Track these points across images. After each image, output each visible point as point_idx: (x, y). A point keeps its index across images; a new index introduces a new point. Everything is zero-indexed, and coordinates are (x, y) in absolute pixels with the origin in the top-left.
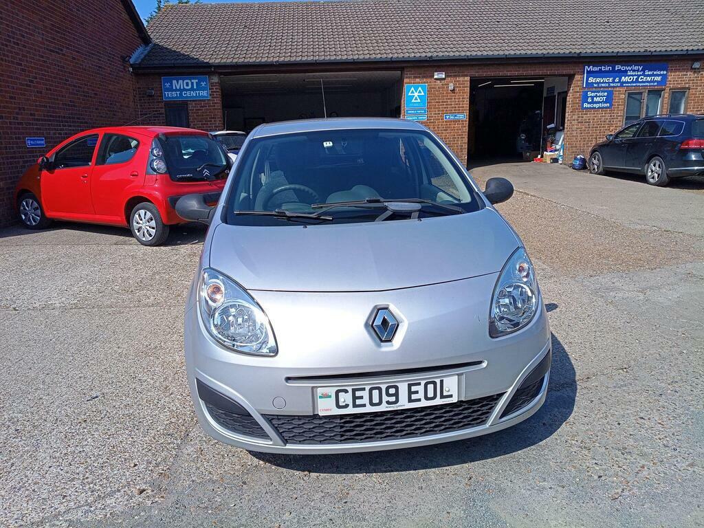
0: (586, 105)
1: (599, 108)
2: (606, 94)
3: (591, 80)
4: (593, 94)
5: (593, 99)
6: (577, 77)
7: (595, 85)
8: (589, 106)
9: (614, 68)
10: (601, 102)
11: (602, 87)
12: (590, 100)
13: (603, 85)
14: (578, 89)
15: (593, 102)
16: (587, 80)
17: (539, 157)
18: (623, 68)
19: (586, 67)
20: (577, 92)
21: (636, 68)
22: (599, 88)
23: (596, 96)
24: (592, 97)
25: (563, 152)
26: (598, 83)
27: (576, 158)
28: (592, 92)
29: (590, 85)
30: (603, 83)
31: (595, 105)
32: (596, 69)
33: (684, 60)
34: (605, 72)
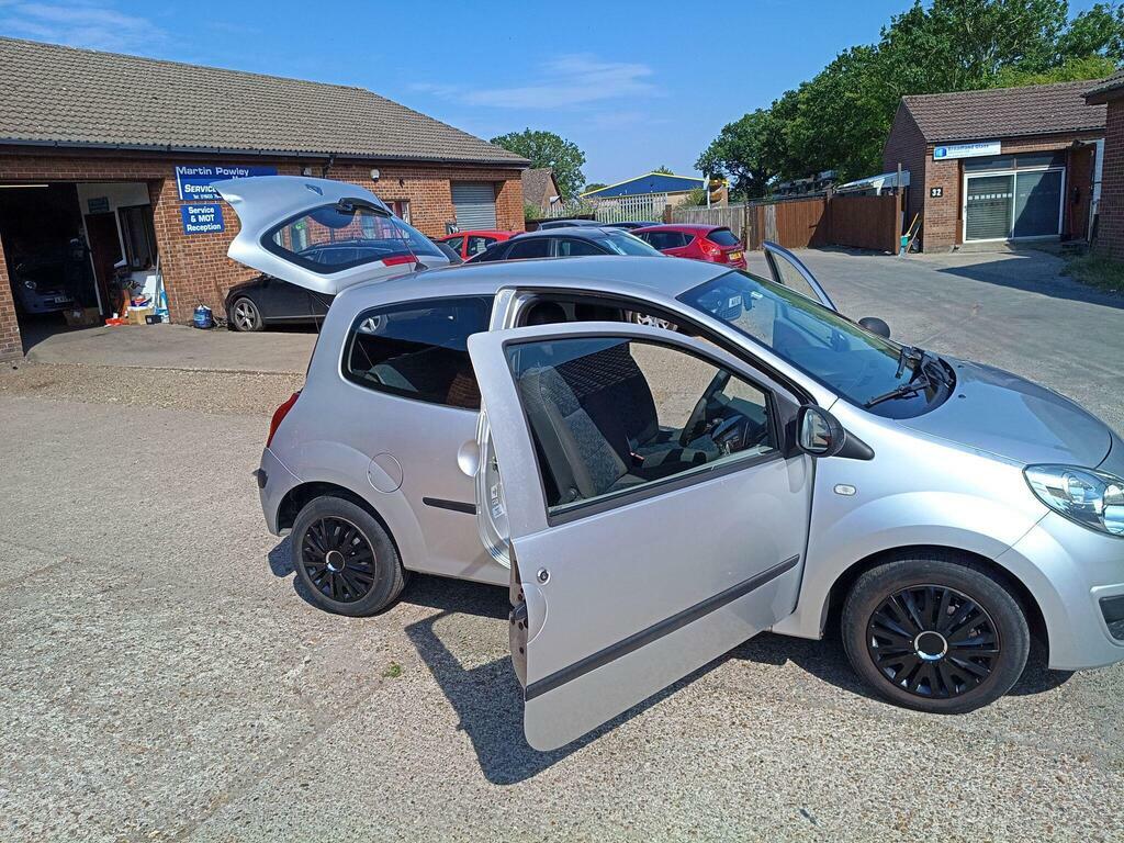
0: (190, 228)
1: (208, 231)
2: (212, 210)
3: (189, 189)
4: (196, 211)
5: (197, 219)
6: (168, 184)
7: (196, 197)
8: (194, 228)
9: (214, 171)
10: (209, 223)
11: (204, 200)
12: (193, 220)
13: (206, 196)
14: (173, 202)
15: (198, 223)
16: (183, 189)
17: (116, 316)
18: (226, 172)
19: (177, 168)
20: (174, 207)
21: (241, 172)
22: (200, 203)
23: (201, 214)
24: (196, 216)
25: (167, 303)
26: (199, 193)
27: (196, 312)
28: (194, 207)
29: (188, 196)
30: (204, 193)
31: (202, 228)
32: (191, 172)
33: (292, 164)
34: (204, 176)
